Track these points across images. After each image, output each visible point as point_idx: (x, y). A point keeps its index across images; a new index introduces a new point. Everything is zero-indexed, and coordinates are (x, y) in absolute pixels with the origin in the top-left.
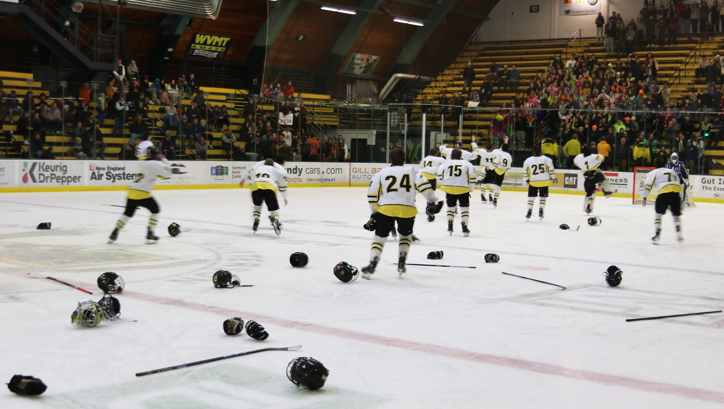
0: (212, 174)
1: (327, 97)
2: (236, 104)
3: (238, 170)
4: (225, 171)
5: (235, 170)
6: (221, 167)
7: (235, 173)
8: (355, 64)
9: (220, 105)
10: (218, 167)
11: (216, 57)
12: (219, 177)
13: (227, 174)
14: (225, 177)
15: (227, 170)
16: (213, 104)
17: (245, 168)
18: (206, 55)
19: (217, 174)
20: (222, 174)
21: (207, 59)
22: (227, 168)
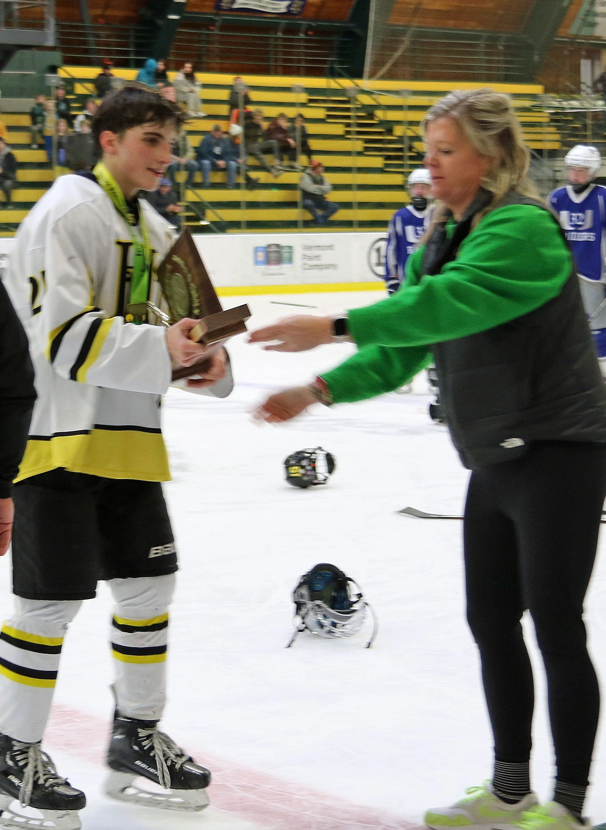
0: (257, 263)
1: (536, 89)
2: (329, 109)
3: (316, 252)
4: (286, 255)
5: (308, 253)
6: (278, 246)
7: (310, 258)
8: (596, 15)
9: (291, 112)
10: (269, 246)
11: (284, 10)
12: (274, 268)
13: (290, 260)
14: (285, 267)
15: (291, 252)
16: (272, 112)
17: (330, 247)
18: (261, 6)
19: (268, 261)
20: (279, 261)
21: (263, 15)
22: (290, 247)
